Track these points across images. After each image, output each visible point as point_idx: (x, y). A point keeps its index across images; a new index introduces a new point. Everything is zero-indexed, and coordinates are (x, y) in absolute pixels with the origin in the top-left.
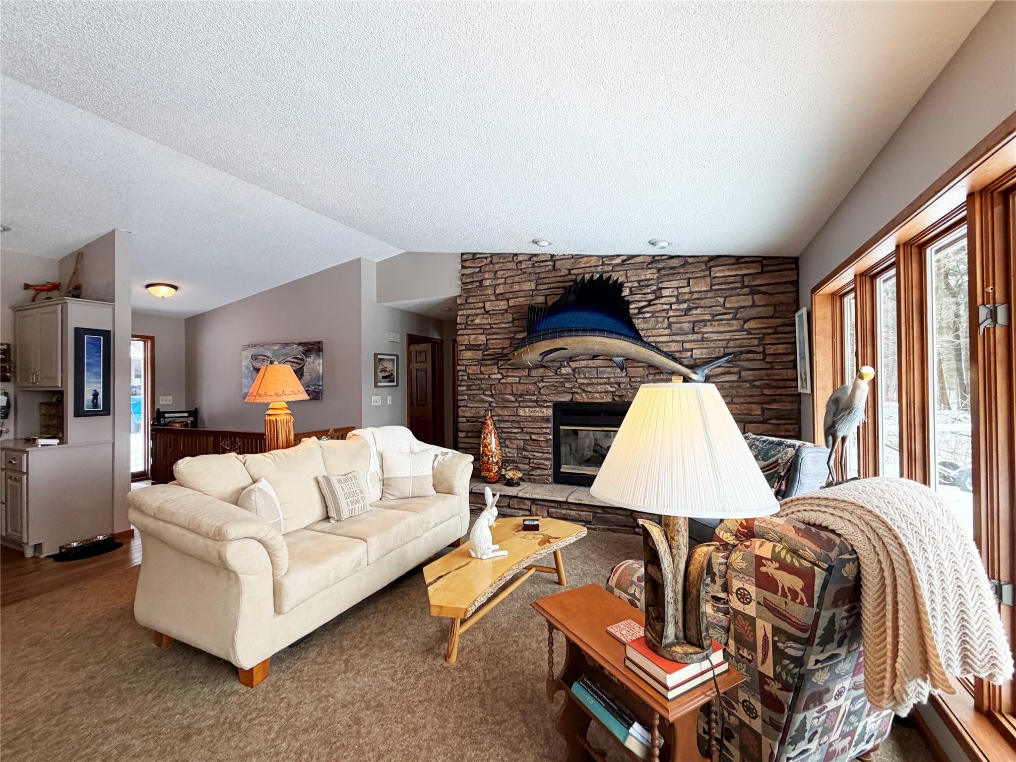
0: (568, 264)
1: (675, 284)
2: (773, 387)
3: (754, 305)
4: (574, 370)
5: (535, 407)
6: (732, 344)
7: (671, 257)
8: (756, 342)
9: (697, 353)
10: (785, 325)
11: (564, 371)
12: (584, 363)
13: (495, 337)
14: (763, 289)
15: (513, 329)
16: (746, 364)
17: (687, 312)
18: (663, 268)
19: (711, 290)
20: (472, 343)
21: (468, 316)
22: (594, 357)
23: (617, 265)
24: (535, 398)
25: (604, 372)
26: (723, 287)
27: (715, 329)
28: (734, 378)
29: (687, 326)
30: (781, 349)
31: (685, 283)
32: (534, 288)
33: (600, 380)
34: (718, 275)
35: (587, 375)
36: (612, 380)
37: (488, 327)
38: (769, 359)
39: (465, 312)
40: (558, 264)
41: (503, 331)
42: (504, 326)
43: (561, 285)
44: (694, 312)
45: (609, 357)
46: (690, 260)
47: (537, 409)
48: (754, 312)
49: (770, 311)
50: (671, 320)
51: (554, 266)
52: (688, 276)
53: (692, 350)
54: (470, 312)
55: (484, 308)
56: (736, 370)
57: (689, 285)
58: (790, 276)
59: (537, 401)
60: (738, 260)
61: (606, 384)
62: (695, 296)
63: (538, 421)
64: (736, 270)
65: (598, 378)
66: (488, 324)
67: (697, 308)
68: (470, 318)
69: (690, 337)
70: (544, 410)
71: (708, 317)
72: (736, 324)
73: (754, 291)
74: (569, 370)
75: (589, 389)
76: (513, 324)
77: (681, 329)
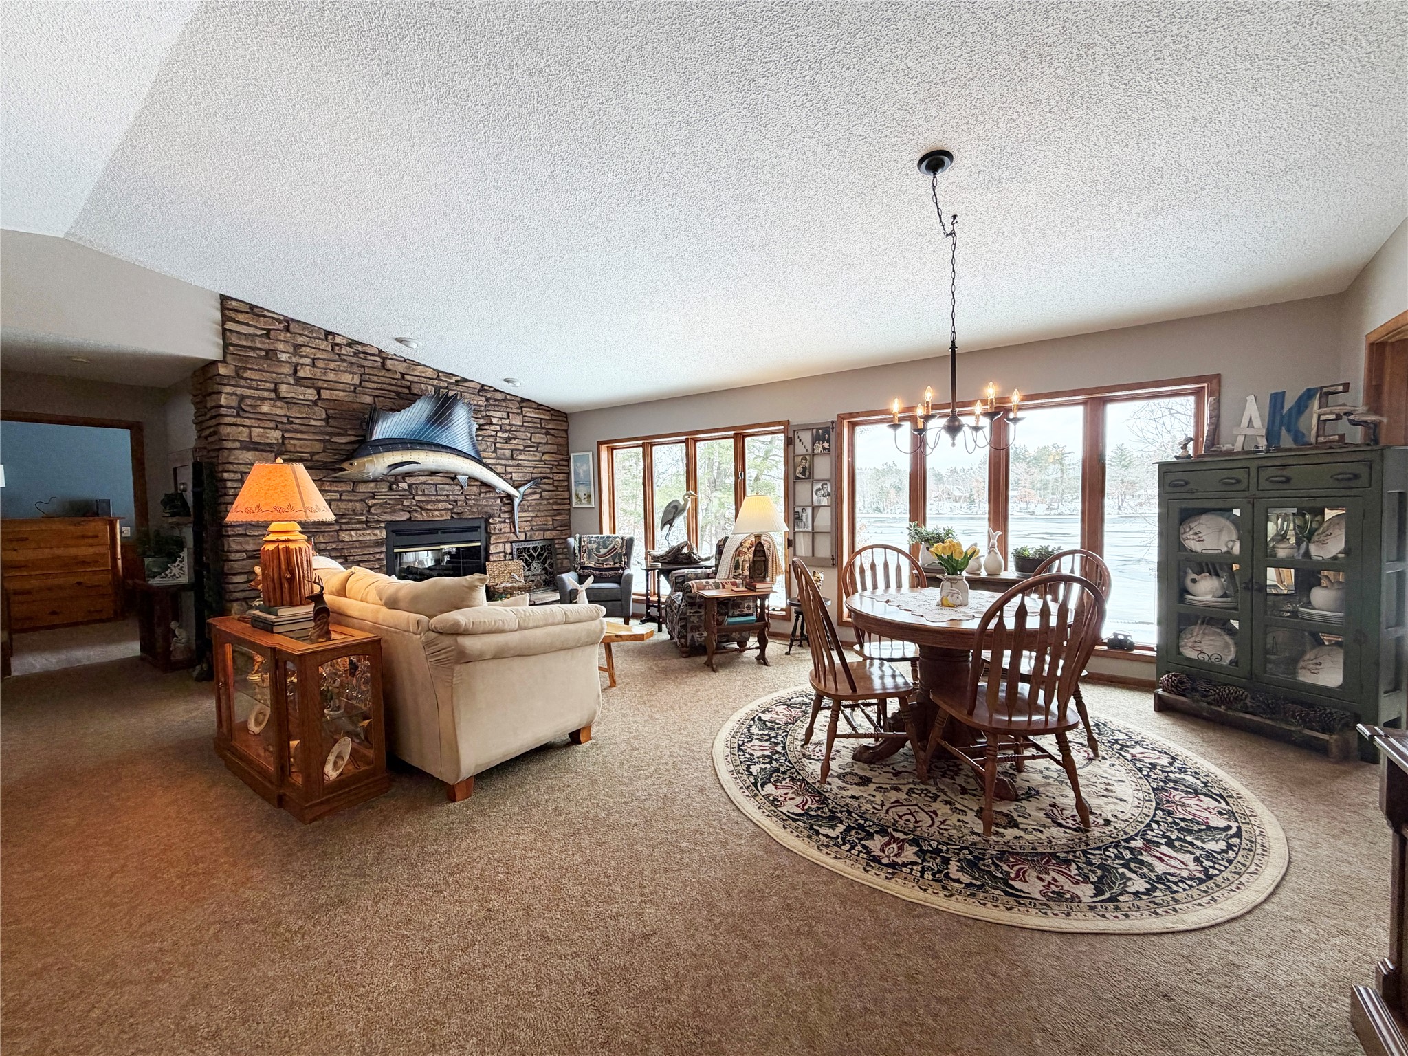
0: (401, 368)
1: (499, 414)
2: (560, 504)
3: (547, 443)
4: (410, 486)
5: (364, 529)
6: (536, 471)
7: (496, 390)
8: (548, 471)
10: (562, 460)
11: (400, 486)
12: (422, 479)
13: (299, 436)
14: (552, 432)
15: (329, 429)
16: (545, 487)
17: (508, 440)
18: (490, 398)
19: (523, 426)
20: (256, 440)
21: (243, 397)
22: (433, 474)
23: (451, 383)
24: (364, 518)
25: (443, 490)
26: (530, 425)
27: (527, 458)
28: (537, 497)
29: (508, 453)
30: (561, 476)
31: (505, 415)
32: (358, 383)
33: (439, 498)
34: (528, 415)
35: (426, 492)
36: (451, 497)
37: (285, 420)
38: (556, 484)
39: (239, 391)
40: (389, 363)
41: (312, 429)
42: (313, 423)
43: (394, 388)
44: (513, 441)
45: (453, 477)
46: (508, 397)
47: (368, 532)
48: (546, 448)
49: (553, 448)
50: (498, 445)
51: (383, 364)
52: (509, 410)
53: (511, 473)
54: (248, 392)
55: (276, 390)
56: (539, 491)
57: (508, 418)
58: (565, 426)
59: (367, 522)
60: (539, 407)
61: (445, 501)
62: (514, 428)
63: (369, 547)
64: (538, 413)
65: (437, 495)
66: (285, 416)
67: (515, 438)
68: (249, 402)
69: (510, 462)
70: (377, 532)
71: (522, 448)
72: (538, 456)
73: (547, 433)
74: (405, 486)
75: (429, 507)
76: (327, 423)
77: (504, 454)
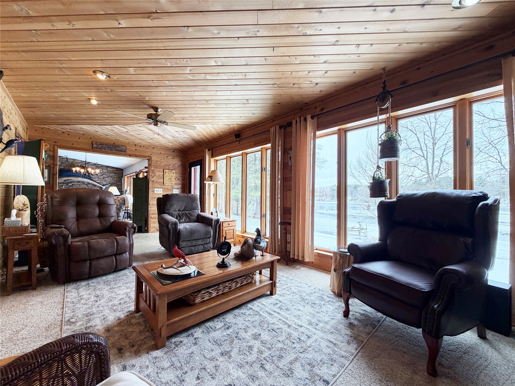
0: (72, 161)
7: (99, 164)
9: (104, 183)
10: (120, 180)
11: (69, 184)
14: (117, 173)
17: (102, 175)
18: (97, 166)
19: (107, 172)
22: (79, 182)
23: (86, 163)
25: (81, 185)
26: (110, 172)
27: (108, 179)
34: (109, 169)
40: (68, 160)
43: (69, 165)
45: (83, 183)
46: (103, 165)
48: (115, 177)
49: (117, 177)
51: (67, 160)
52: (102, 168)
57: (102, 170)
58: (121, 172)
62: (104, 172)
64: (112, 169)
67: (104, 175)
72: (112, 179)
73: (115, 173)
74: (71, 184)
